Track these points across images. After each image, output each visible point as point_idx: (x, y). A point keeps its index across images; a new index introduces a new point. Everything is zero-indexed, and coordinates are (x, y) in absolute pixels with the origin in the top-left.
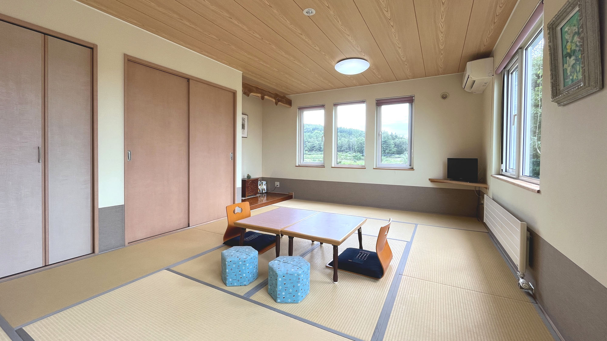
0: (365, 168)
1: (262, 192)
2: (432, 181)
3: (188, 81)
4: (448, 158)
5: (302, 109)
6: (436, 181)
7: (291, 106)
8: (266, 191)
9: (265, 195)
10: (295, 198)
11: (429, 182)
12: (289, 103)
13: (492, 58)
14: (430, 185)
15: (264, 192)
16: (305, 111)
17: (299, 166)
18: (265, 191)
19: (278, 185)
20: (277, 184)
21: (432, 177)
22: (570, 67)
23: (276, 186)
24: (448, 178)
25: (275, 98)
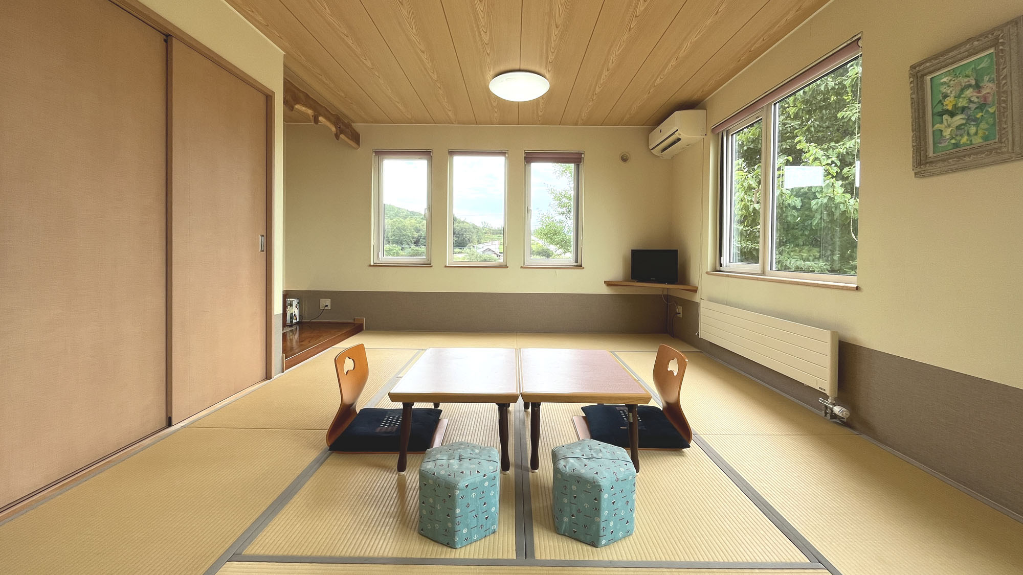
0: (508, 267)
1: (292, 322)
2: (609, 284)
3: (166, 41)
4: (632, 250)
5: (381, 153)
6: (616, 284)
7: (359, 145)
8: (298, 320)
9: (297, 328)
10: (368, 329)
11: (604, 286)
12: (356, 138)
13: (704, 111)
14: (605, 290)
15: (294, 321)
16: (386, 158)
17: (375, 265)
18: (296, 320)
19: (327, 306)
20: (326, 302)
21: (609, 278)
22: (951, 129)
23: (322, 308)
24: (632, 279)
25: (335, 124)
